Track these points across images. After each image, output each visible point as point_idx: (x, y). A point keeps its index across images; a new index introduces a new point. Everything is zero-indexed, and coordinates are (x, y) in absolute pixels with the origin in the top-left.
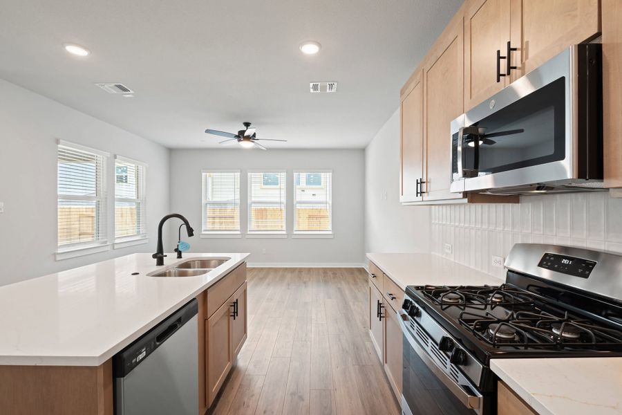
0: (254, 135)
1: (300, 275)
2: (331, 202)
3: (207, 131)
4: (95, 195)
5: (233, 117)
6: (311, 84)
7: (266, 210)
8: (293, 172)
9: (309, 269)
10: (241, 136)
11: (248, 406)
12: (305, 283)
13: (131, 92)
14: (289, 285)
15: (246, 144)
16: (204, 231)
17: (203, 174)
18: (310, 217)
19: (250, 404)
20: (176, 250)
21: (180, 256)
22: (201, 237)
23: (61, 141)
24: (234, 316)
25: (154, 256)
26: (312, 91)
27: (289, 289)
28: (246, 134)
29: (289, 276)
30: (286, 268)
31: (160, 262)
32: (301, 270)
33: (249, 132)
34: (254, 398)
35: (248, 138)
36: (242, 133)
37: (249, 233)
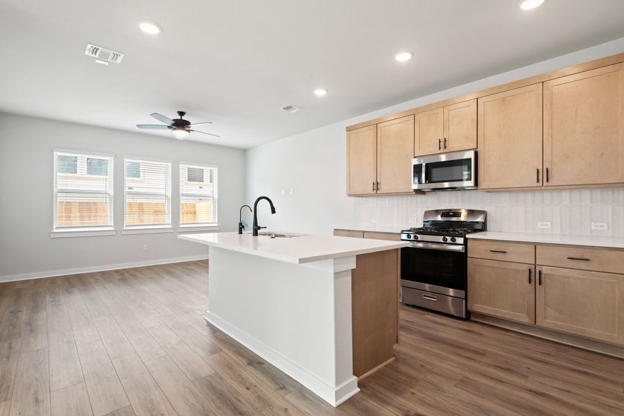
37: (125, 228)
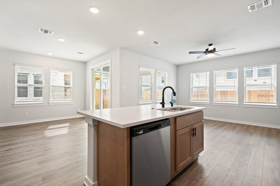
0: (214, 49)
1: (248, 129)
2: (276, 85)
3: (190, 53)
4: (150, 85)
5: (202, 43)
6: (249, 7)
7: (227, 91)
8: (243, 68)
9: (256, 127)
10: (207, 51)
11: (198, 181)
12: (251, 133)
13: (159, 43)
14: (238, 132)
15: (210, 55)
16: (191, 100)
17: (191, 74)
18: (259, 95)
19: (199, 181)
20: (171, 103)
21: (172, 105)
22: (190, 103)
23: (141, 67)
24: (193, 135)
25: (161, 103)
26: (250, 11)
27: (237, 134)
28: (209, 50)
29: (239, 128)
30: (238, 124)
31: (163, 106)
32: (249, 126)
33: (211, 48)
34: (202, 179)
35: (211, 52)
36: (207, 50)
37: (214, 102)
